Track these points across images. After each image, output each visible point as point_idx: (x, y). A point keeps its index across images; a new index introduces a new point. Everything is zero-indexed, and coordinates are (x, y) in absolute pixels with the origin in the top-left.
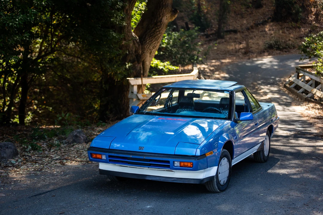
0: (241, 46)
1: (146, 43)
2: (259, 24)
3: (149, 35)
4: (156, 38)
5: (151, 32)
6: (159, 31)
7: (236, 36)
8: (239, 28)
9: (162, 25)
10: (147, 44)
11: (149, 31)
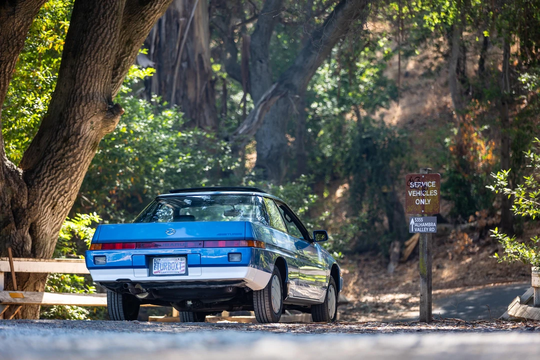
1: (42, 183)
3: (51, 166)
4: (68, 171)
5: (55, 159)
6: (74, 156)
9: (81, 143)
10: (45, 186)
11: (50, 156)
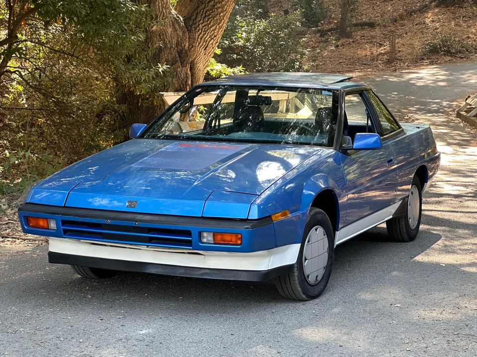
0: (382, 50)
1: (198, 29)
2: (415, 12)
3: (204, 15)
4: (217, 20)
5: (207, 9)
6: (222, 7)
7: (372, 34)
8: (379, 20)
10: (200, 31)
11: (203, 6)
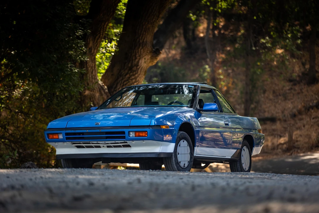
0: (282, 140)
2: (312, 107)
3: (122, 84)
5: (124, 80)
6: (136, 78)
7: (274, 127)
8: (280, 115)
9: (139, 71)
11: (121, 78)
